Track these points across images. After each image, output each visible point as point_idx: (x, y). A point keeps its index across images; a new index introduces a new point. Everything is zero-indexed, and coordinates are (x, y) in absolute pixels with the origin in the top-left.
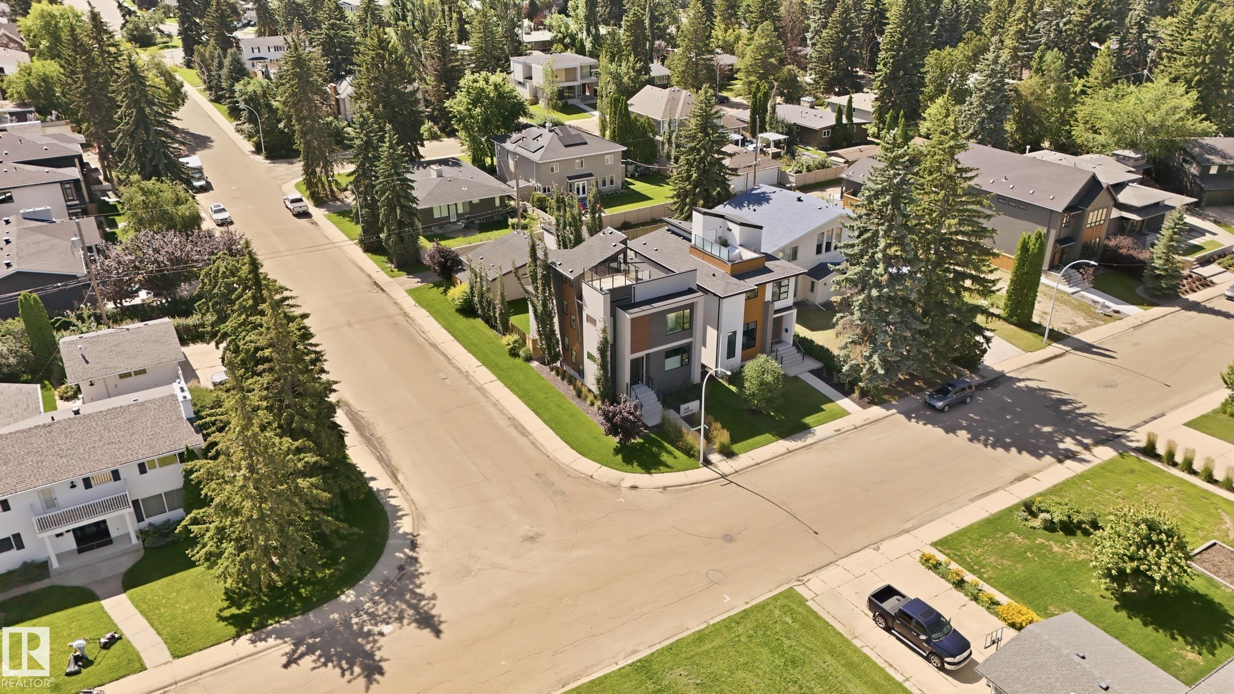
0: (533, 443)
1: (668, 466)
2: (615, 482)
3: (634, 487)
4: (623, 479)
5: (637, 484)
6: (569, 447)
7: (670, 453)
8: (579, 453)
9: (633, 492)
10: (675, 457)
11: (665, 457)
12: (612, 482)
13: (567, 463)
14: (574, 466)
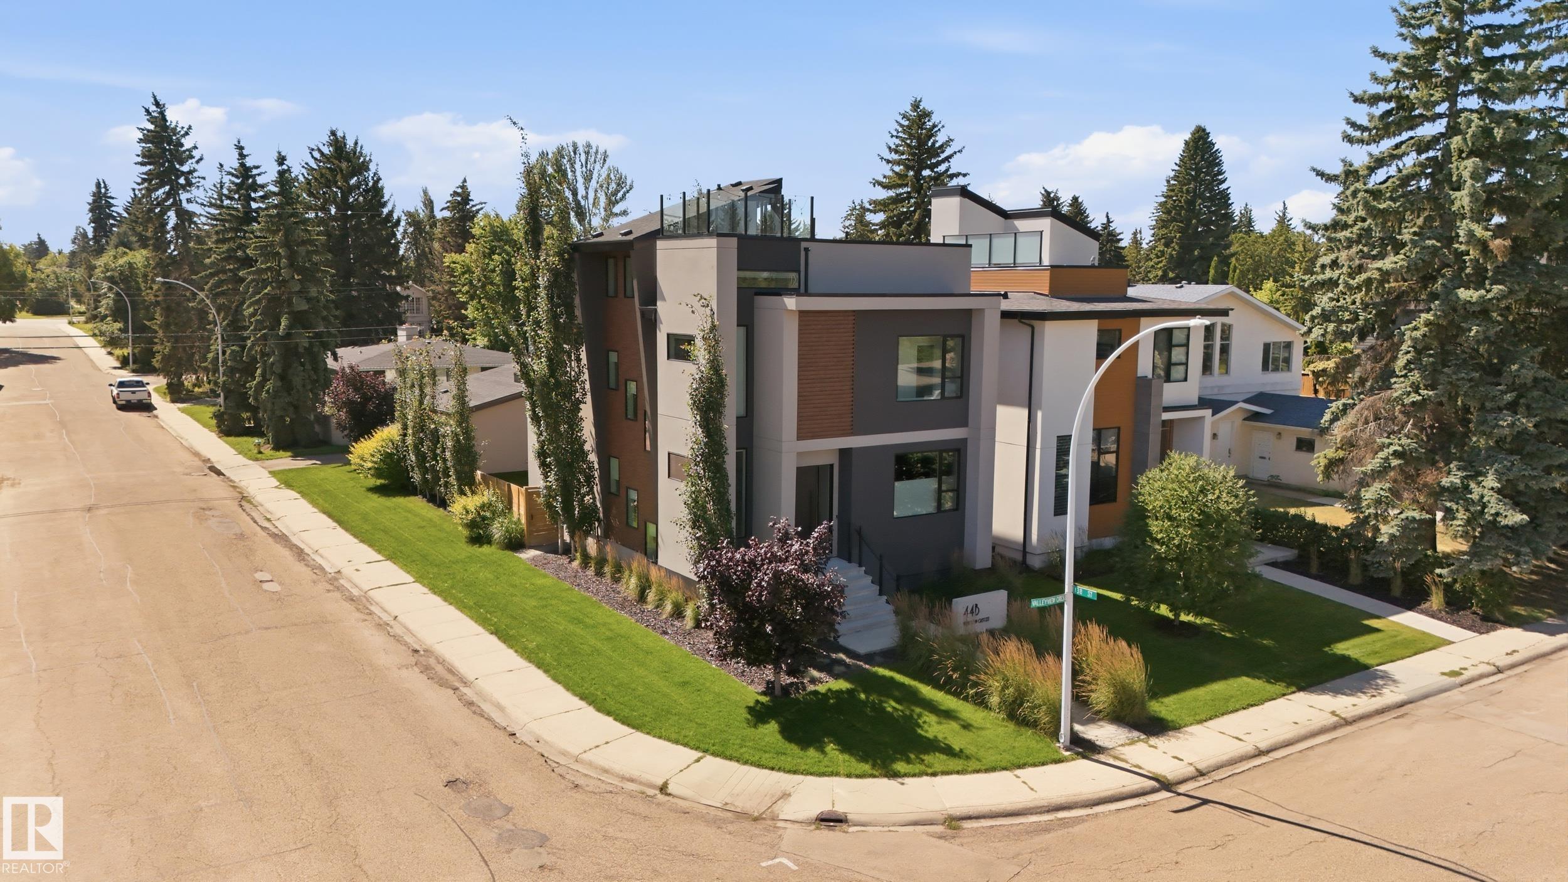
0: (470, 704)
1: (949, 751)
2: (753, 806)
3: (831, 820)
4: (786, 796)
5: (840, 809)
6: (590, 711)
7: (947, 715)
8: (625, 721)
9: (826, 835)
10: (967, 726)
11: (932, 727)
12: (740, 804)
13: (575, 750)
14: (600, 758)
